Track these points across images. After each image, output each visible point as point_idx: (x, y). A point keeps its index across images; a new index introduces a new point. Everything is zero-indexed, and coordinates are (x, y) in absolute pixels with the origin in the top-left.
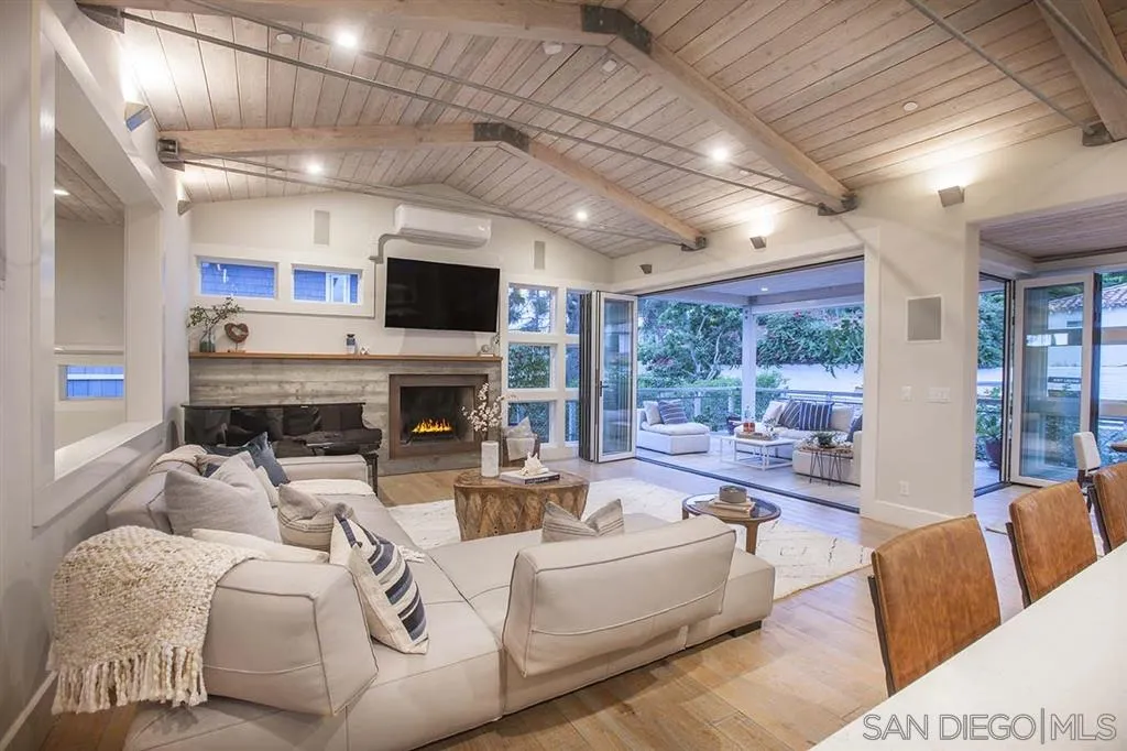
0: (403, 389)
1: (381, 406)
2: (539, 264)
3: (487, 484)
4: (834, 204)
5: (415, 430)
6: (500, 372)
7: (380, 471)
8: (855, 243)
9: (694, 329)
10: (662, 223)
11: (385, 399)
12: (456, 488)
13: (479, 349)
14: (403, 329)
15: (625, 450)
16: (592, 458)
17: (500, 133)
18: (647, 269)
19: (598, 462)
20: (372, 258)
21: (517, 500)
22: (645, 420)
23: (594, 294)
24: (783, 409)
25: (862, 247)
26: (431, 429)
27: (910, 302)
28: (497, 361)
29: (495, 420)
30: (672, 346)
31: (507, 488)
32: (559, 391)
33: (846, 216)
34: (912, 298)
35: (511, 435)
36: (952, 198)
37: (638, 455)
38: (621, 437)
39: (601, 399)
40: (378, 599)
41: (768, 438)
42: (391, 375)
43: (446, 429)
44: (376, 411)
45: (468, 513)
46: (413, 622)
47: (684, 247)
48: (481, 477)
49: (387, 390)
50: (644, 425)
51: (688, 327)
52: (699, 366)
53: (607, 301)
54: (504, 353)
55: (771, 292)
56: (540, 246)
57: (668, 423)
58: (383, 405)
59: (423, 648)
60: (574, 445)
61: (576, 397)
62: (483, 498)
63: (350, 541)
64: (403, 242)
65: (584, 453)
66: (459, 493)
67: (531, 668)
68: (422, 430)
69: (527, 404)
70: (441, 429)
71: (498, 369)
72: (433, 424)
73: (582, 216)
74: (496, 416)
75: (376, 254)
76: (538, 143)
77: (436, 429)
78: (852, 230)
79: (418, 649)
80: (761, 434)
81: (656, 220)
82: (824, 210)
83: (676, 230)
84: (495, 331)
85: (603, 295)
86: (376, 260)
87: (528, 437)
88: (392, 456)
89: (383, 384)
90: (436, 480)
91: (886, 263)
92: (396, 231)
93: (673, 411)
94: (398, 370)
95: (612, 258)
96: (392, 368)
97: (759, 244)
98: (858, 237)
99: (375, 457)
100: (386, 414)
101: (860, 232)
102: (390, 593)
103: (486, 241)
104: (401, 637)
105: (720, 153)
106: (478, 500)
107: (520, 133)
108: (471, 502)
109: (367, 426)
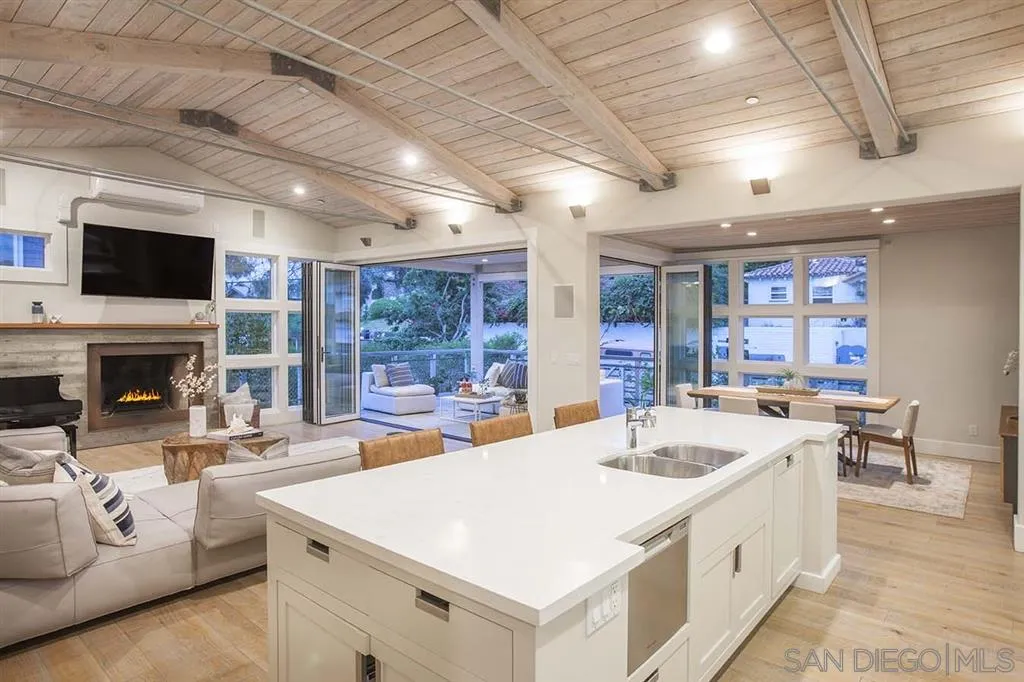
0: (104, 359)
1: (78, 377)
2: (259, 231)
3: (193, 442)
4: (507, 206)
5: (121, 400)
6: (217, 339)
7: (79, 445)
8: (522, 238)
9: (439, 288)
10: (373, 206)
11: (82, 370)
12: (163, 447)
13: (193, 316)
14: (104, 298)
15: (349, 412)
16: (315, 421)
17: (208, 119)
18: (366, 242)
19: (321, 425)
20: (62, 222)
21: (222, 453)
22: (374, 383)
23: (314, 263)
24: (501, 369)
25: (526, 242)
26: (139, 399)
27: (556, 288)
28: (214, 329)
29: (202, 387)
30: (417, 306)
31: (212, 445)
32: (280, 357)
33: (516, 215)
34: (557, 285)
35: (229, 402)
36: (578, 213)
37: (362, 416)
38: (343, 400)
39: (323, 365)
40: (98, 510)
41: (480, 397)
42: (89, 345)
43: (155, 398)
44: (72, 382)
45: (176, 468)
46: (125, 525)
47: (397, 226)
48: (189, 437)
49: (85, 359)
50: (373, 388)
51: (432, 288)
52: (445, 327)
53: (326, 270)
54: (221, 321)
55: (491, 262)
56: (259, 216)
57: (395, 385)
58: (81, 375)
59: (133, 541)
60: (298, 409)
61: (299, 363)
62: (190, 454)
63: (72, 476)
64: (102, 206)
65: (308, 417)
66: (166, 452)
67: (212, 543)
68: (129, 399)
69: (249, 371)
70: (150, 398)
71: (214, 336)
72: (141, 394)
73: (299, 191)
74: (203, 384)
75: (68, 218)
76: (248, 131)
77: (144, 398)
78: (519, 227)
79: (129, 542)
80: (475, 393)
81: (368, 203)
82: (499, 209)
83: (386, 212)
84: (210, 299)
85: (324, 266)
86: (70, 224)
87: (246, 402)
88: (91, 428)
89: (79, 354)
90: (145, 450)
91: (541, 256)
92: (94, 195)
93: (399, 374)
94: (99, 338)
95: (336, 227)
96: (89, 336)
97: (456, 230)
98: (523, 233)
99: (74, 428)
100: (85, 385)
101: (525, 230)
102: (107, 506)
103: (198, 209)
104: (116, 536)
105: (411, 159)
106: (185, 455)
107: (229, 121)
108: (179, 458)
109: (65, 398)
